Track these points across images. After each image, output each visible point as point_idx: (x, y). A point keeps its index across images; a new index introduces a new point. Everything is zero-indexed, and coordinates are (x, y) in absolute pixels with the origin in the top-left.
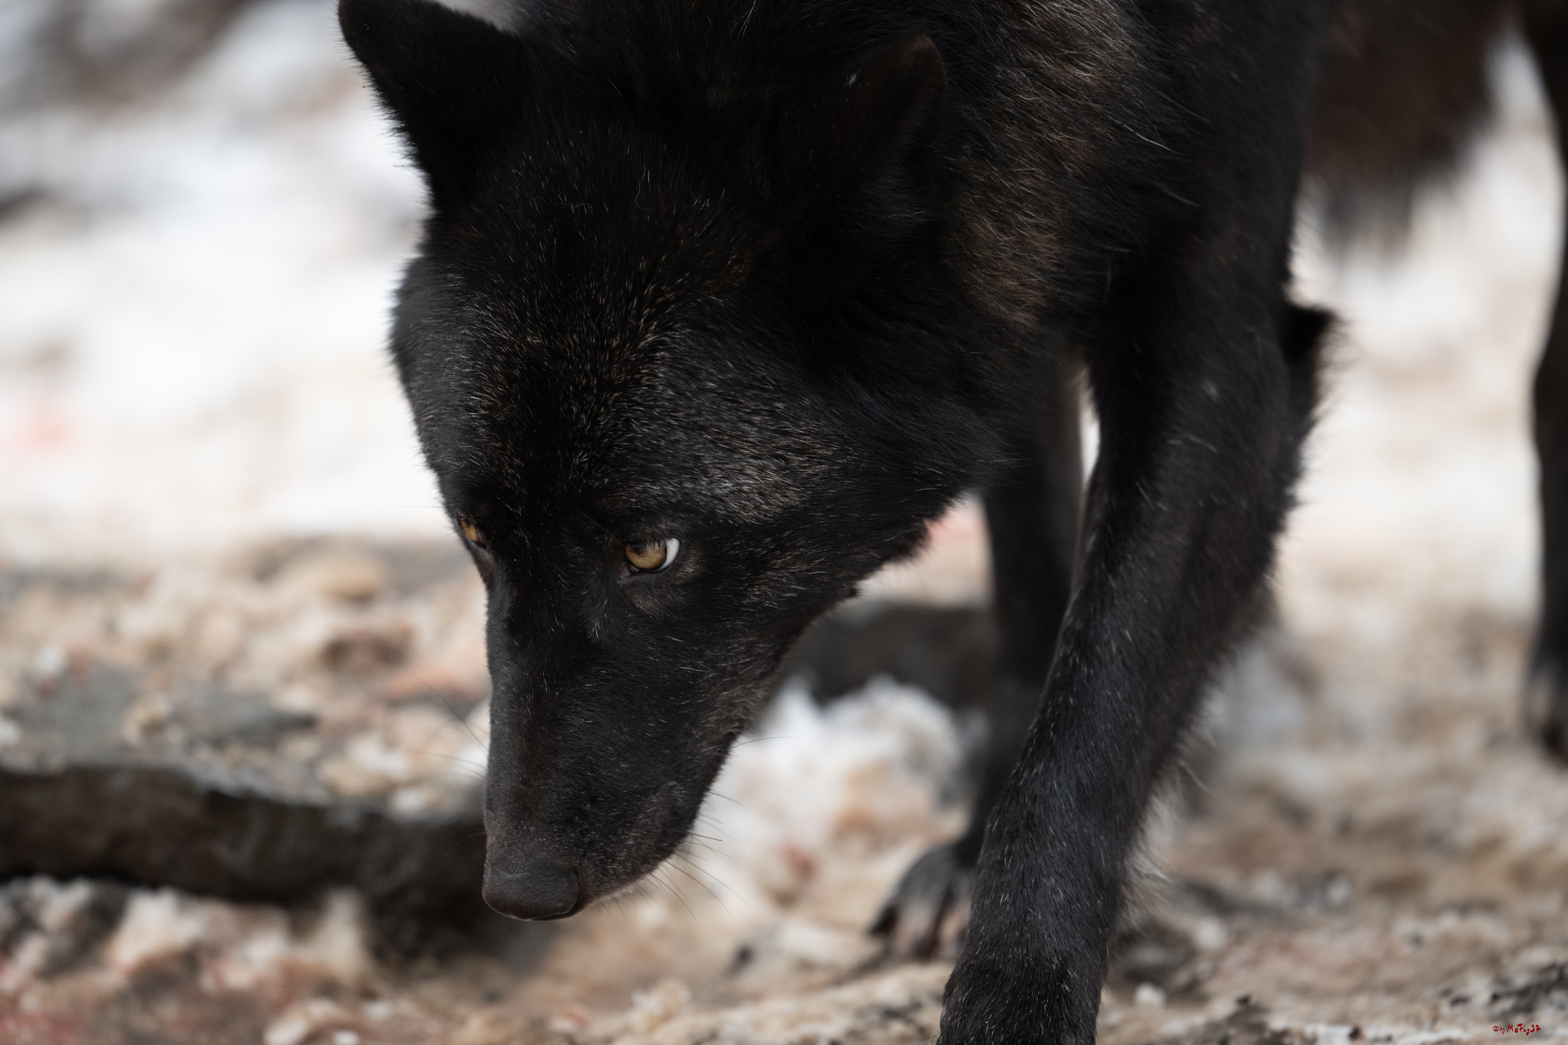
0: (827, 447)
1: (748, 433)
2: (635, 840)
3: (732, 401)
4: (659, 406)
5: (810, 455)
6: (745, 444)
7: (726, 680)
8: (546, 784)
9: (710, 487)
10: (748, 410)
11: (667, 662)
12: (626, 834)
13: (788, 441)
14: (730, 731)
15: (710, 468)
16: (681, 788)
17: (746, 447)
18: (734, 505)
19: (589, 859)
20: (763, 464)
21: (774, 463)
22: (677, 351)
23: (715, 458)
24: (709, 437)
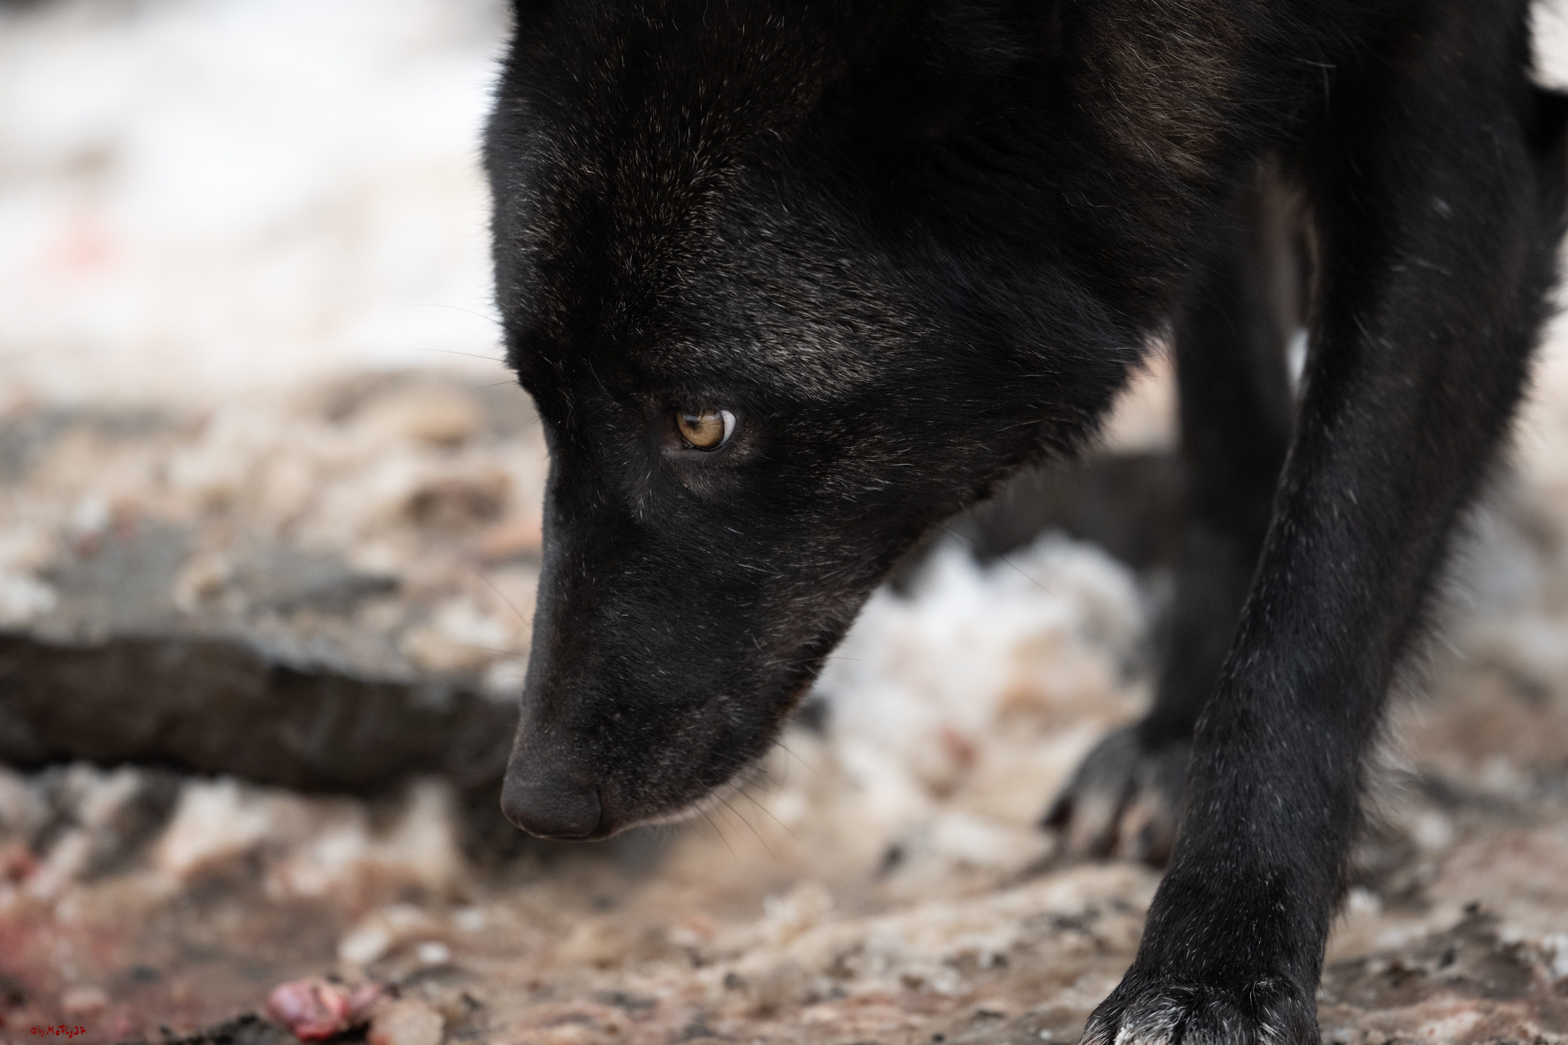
0: (902, 315)
1: (808, 292)
2: (671, 761)
3: (792, 254)
4: (707, 254)
5: (882, 324)
6: (806, 305)
7: (800, 583)
8: (572, 683)
9: (763, 354)
10: (809, 265)
11: (722, 556)
12: (661, 753)
13: (856, 305)
14: (807, 643)
15: (764, 331)
16: (736, 705)
17: (806, 309)
18: (791, 377)
19: (615, 777)
20: (826, 330)
21: (841, 332)
22: (730, 191)
23: (769, 319)
24: (763, 294)
